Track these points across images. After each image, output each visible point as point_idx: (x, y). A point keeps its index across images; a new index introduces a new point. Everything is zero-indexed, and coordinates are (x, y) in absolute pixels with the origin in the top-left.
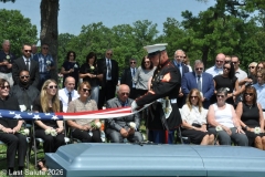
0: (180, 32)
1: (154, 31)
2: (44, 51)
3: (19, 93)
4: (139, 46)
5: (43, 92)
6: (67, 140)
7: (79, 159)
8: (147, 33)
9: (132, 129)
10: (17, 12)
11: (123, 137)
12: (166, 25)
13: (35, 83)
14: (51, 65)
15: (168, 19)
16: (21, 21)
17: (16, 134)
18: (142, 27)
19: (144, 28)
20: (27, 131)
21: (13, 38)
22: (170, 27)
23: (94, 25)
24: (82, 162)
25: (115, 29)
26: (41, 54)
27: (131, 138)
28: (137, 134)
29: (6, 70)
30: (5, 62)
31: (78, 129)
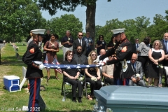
0: (164, 23)
1: (148, 22)
2: (88, 36)
3: (77, 58)
4: (139, 31)
5: (89, 58)
6: (103, 83)
7: (113, 94)
8: (143, 23)
9: (138, 78)
10: (73, 15)
11: (134, 82)
12: (155, 19)
13: (85, 52)
14: (91, 42)
15: (156, 15)
16: (74, 20)
17: (76, 80)
18: (141, 20)
19: (142, 21)
20: (81, 79)
21: (70, 29)
22: (157, 19)
23: (113, 20)
24: (115, 96)
25: (125, 22)
26: (86, 37)
27: (138, 83)
28: (142, 81)
29: (68, 46)
30: (68, 42)
31: (108, 78)
